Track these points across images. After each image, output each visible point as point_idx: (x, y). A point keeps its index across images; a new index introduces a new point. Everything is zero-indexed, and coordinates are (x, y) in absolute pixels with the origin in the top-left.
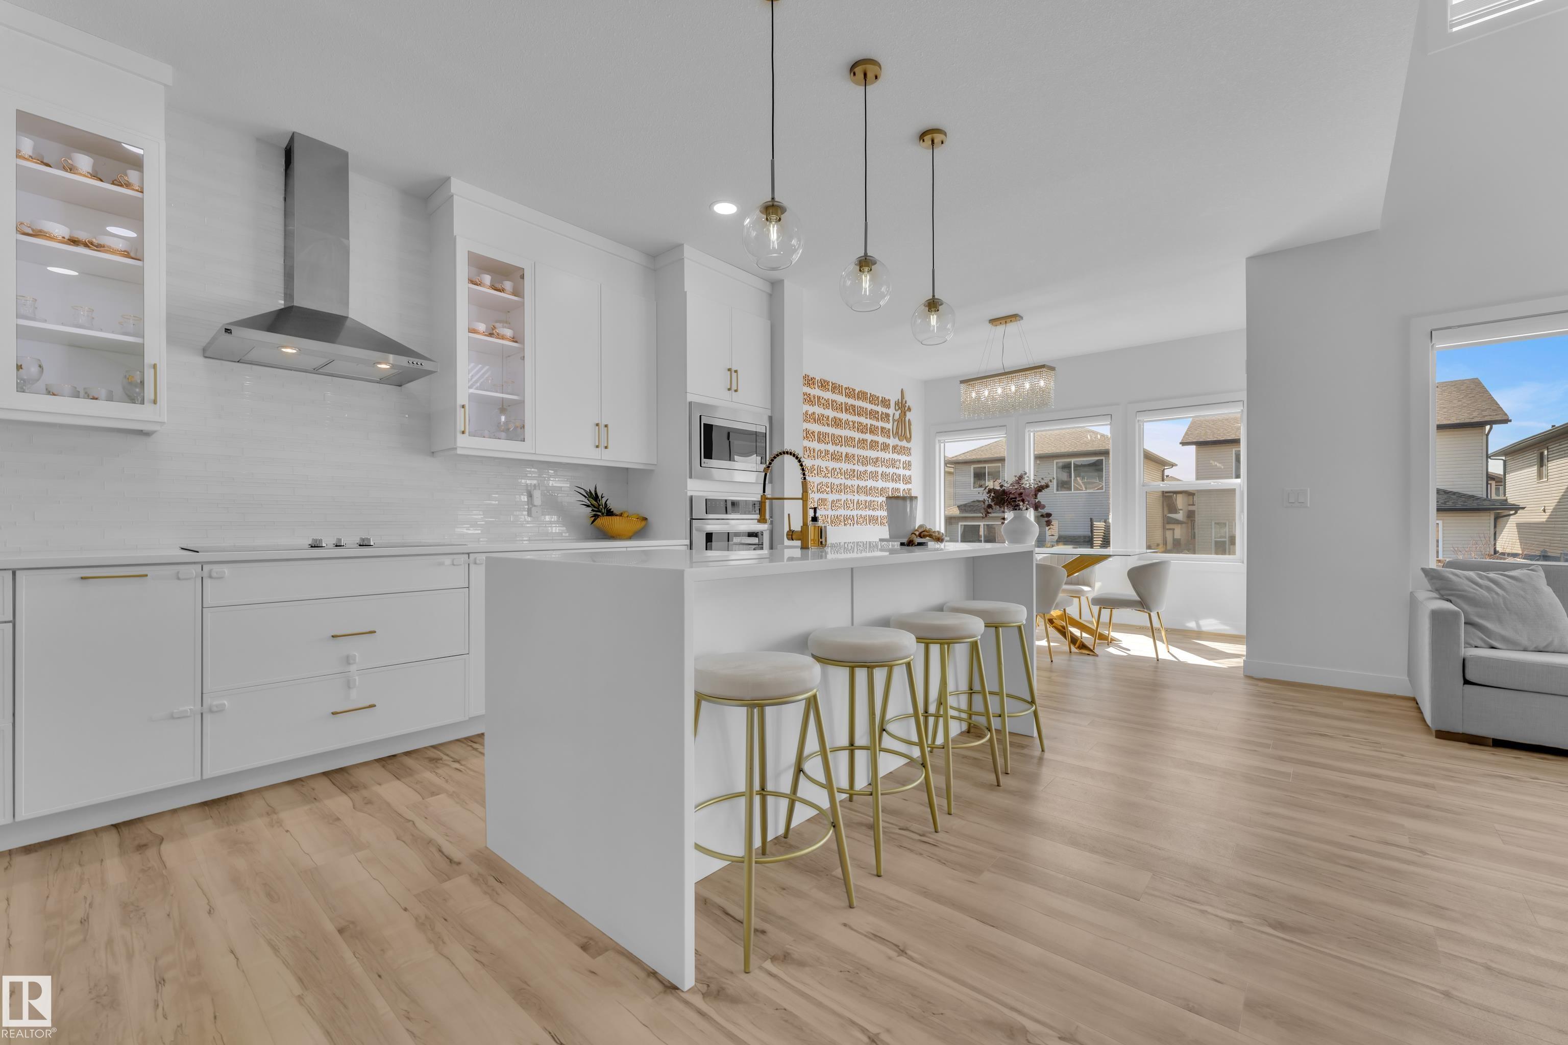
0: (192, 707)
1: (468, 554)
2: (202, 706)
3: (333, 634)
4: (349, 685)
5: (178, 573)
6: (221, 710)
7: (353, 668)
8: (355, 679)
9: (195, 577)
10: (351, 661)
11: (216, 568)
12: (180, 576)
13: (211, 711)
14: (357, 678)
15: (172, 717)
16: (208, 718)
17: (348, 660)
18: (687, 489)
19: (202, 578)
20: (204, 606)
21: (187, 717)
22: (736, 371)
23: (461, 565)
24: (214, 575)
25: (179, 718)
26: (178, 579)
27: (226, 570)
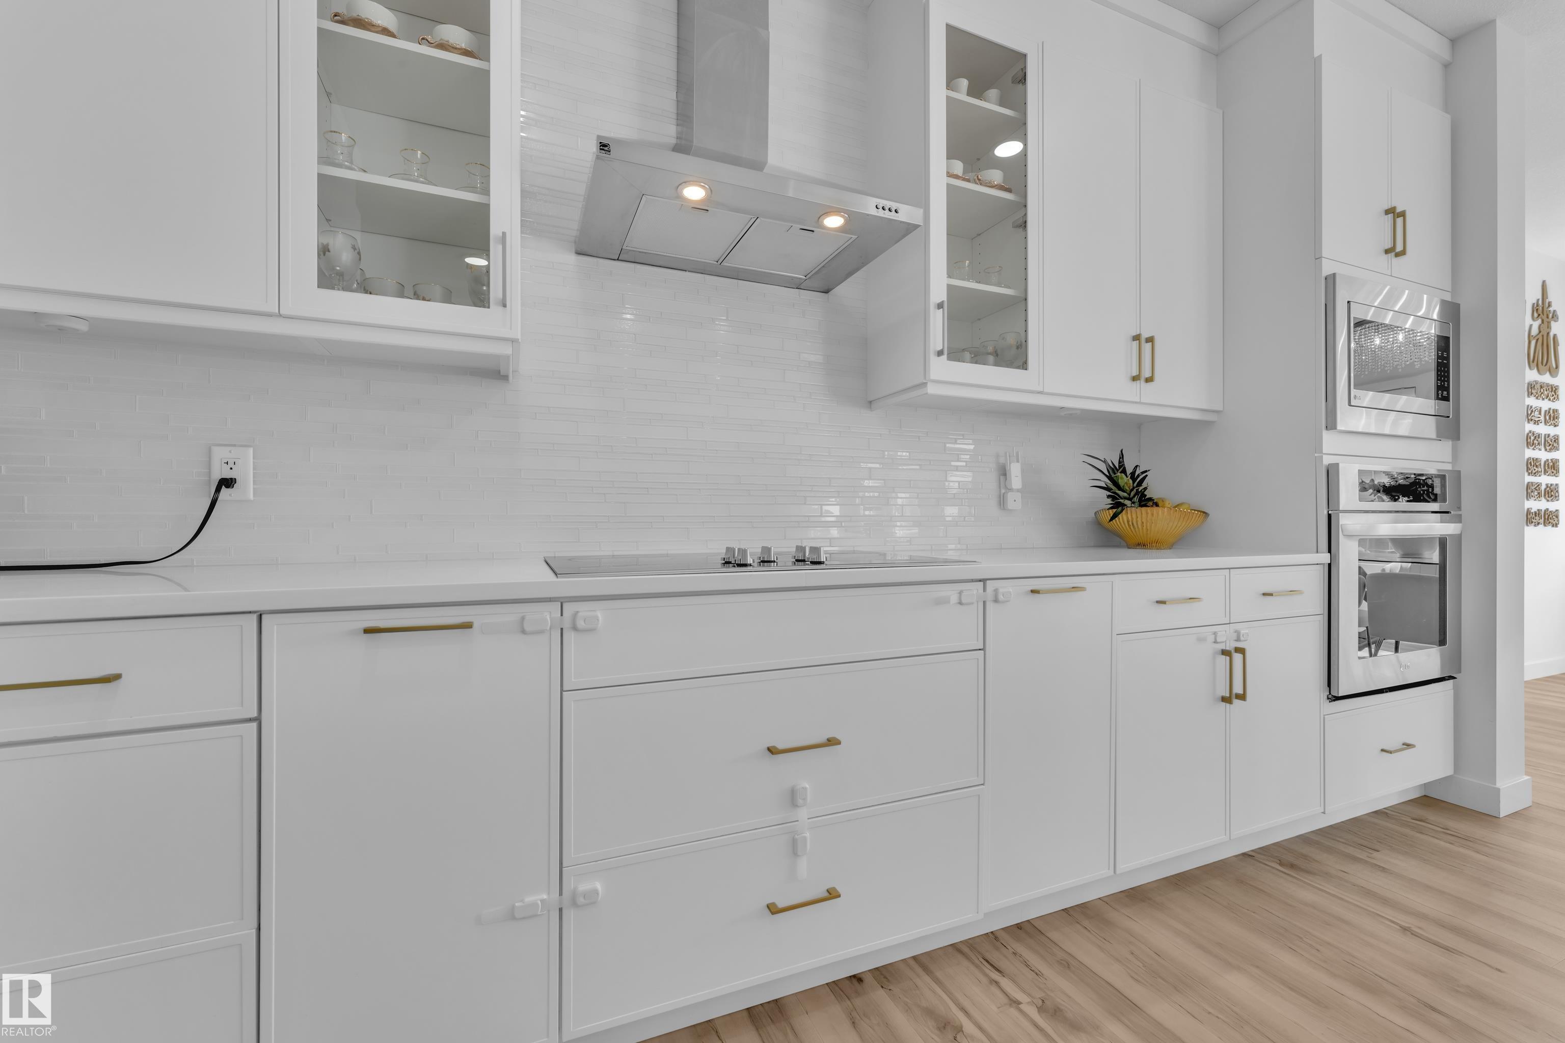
0: (545, 897)
1: (984, 581)
2: (561, 894)
3: (771, 744)
4: (795, 848)
5: (523, 618)
6: (591, 898)
7: (803, 814)
8: (805, 838)
9: (550, 629)
10: (800, 802)
11: (584, 609)
12: (527, 628)
13: (574, 904)
14: (808, 835)
15: (512, 916)
16: (570, 915)
17: (793, 798)
18: (1321, 452)
19: (562, 629)
20: (565, 689)
21: (536, 916)
22: (1403, 214)
23: (972, 603)
24: (581, 624)
25: (524, 918)
26: (523, 632)
27: (599, 613)
